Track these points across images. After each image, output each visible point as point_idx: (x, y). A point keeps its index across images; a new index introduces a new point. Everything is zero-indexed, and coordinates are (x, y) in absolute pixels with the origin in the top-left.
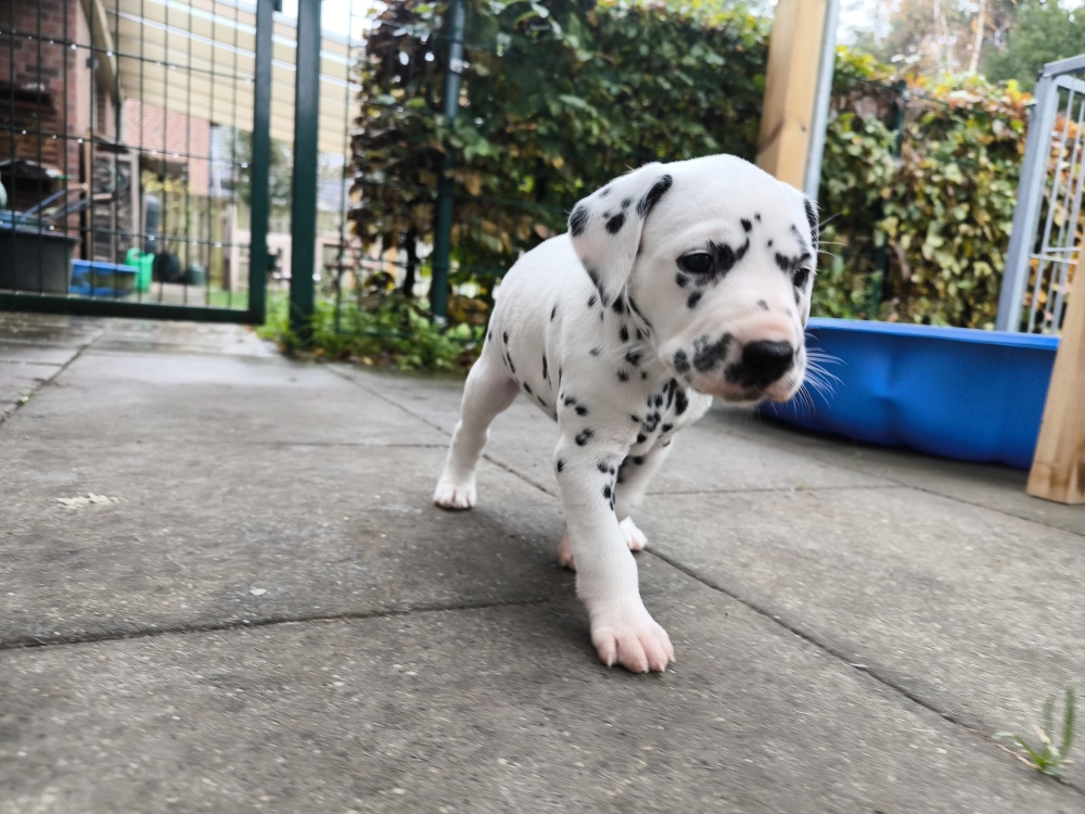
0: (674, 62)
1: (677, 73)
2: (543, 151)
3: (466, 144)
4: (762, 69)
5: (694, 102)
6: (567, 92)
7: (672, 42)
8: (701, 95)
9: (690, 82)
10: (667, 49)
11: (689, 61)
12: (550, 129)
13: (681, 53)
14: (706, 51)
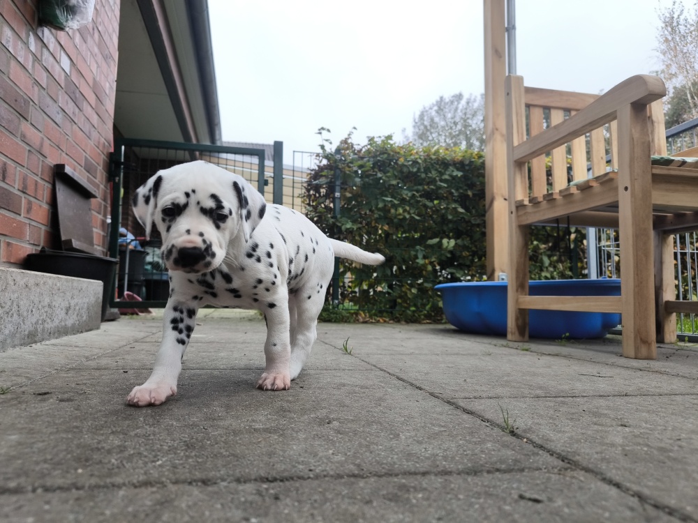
0: (437, 178)
1: (439, 183)
2: (379, 224)
3: (343, 224)
4: (483, 176)
5: (451, 193)
6: (387, 196)
7: (436, 170)
8: (453, 191)
9: (446, 185)
10: (434, 174)
11: (446, 177)
12: (379, 215)
13: (441, 174)
14: (453, 171)
